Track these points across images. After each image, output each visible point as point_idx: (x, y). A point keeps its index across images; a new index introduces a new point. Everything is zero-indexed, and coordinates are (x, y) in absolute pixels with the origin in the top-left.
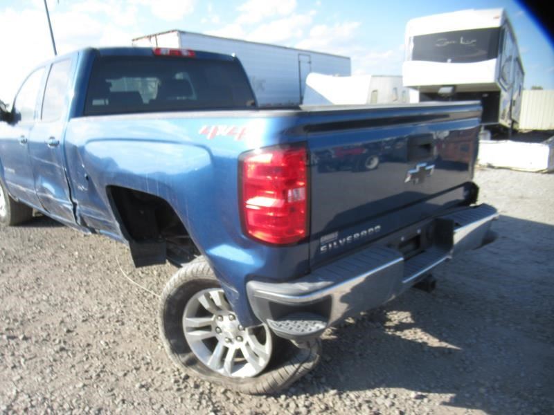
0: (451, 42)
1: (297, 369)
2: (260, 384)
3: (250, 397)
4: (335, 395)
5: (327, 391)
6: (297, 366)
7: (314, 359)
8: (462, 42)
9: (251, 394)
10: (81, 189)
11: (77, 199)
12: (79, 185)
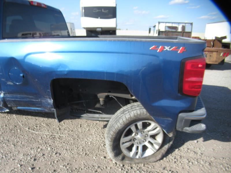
0: (99, 11)
1: (169, 146)
2: (158, 157)
3: (154, 163)
4: (178, 151)
5: (174, 150)
6: (168, 144)
7: (172, 140)
8: (103, 11)
9: (155, 162)
10: (11, 84)
11: (3, 91)
12: (10, 82)
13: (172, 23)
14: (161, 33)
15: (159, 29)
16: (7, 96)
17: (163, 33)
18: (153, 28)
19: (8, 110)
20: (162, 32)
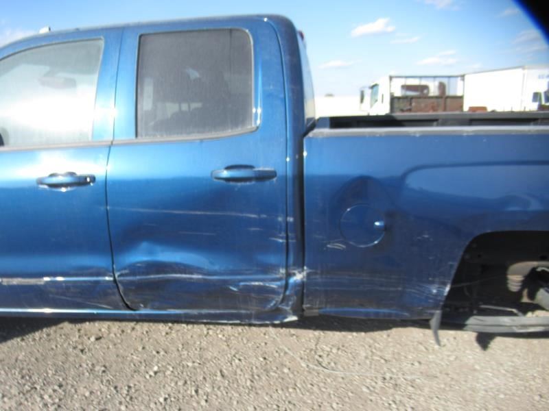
10: (340, 246)
11: (309, 267)
12: (337, 242)
13: (421, 77)
14: (396, 101)
15: (392, 91)
16: (315, 279)
17: (401, 100)
18: (370, 91)
19: (294, 318)
20: (399, 98)
